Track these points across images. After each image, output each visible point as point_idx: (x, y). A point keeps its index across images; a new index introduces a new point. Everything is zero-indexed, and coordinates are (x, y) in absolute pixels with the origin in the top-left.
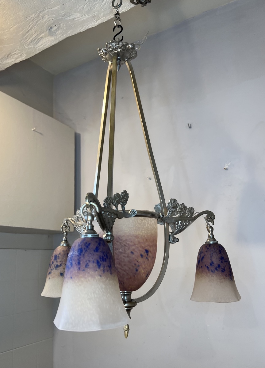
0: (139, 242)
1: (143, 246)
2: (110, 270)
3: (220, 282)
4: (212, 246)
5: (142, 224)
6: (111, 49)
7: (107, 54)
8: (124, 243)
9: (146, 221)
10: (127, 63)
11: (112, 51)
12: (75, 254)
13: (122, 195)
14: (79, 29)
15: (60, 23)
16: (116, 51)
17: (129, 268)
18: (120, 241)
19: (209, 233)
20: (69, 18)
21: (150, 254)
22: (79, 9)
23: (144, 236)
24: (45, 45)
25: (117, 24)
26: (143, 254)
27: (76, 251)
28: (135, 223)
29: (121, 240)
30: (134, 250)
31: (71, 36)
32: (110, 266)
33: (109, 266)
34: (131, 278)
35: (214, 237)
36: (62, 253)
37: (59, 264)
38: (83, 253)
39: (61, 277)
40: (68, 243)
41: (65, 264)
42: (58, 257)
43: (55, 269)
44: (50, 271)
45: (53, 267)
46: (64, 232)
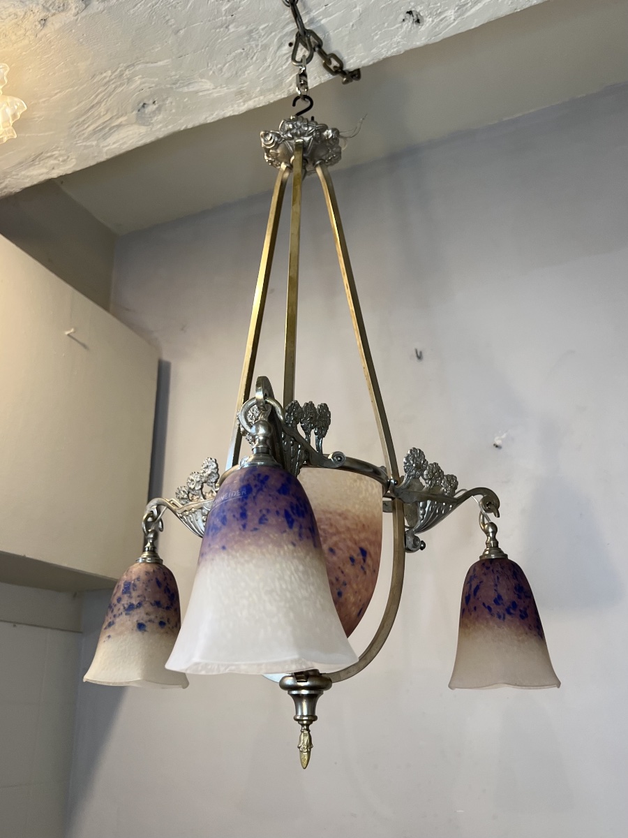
0: (348, 529)
1: (356, 538)
2: (313, 538)
3: (519, 641)
4: (496, 564)
5: (355, 489)
6: (289, 135)
7: (279, 145)
9: (362, 484)
10: (319, 171)
11: (292, 138)
12: (233, 497)
14: (204, 117)
15: (165, 97)
16: (301, 140)
20: (186, 89)
21: (369, 560)
22: (211, 72)
23: (359, 517)
24: (124, 143)
25: (303, 94)
26: (355, 556)
27: (235, 490)
30: (336, 544)
31: (183, 130)
32: (312, 531)
33: (310, 529)
35: (499, 547)
36: (143, 577)
37: (135, 602)
38: (254, 494)
39: (140, 633)
40: (159, 557)
41: (151, 604)
42: (134, 585)
43: (124, 613)
44: (110, 620)
45: (119, 609)
46: (148, 532)
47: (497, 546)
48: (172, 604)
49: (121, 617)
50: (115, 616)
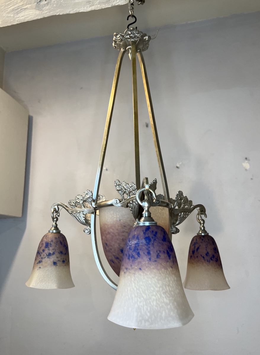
4: (205, 238)
6: (128, 37)
7: (122, 40)
10: (138, 55)
11: (130, 39)
14: (69, 10)
16: (133, 40)
19: (201, 225)
24: (27, 17)
25: (132, 14)
27: (142, 239)
36: (54, 240)
37: (51, 252)
38: (152, 242)
39: (54, 267)
41: (59, 253)
42: (51, 244)
43: (47, 257)
44: (39, 260)
45: (44, 255)
46: (54, 218)
47: (205, 230)
48: (66, 252)
49: (45, 259)
50: (42, 258)
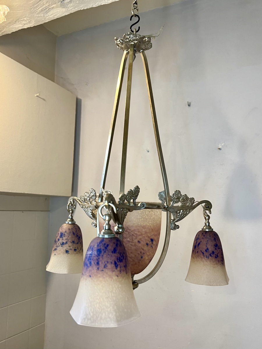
0: (146, 232)
1: (149, 235)
2: (126, 270)
3: (213, 267)
4: (208, 234)
5: (150, 215)
6: (127, 40)
7: (123, 44)
8: (132, 233)
9: (153, 213)
10: (141, 54)
11: (129, 42)
12: (94, 254)
13: (134, 190)
16: (133, 43)
17: (135, 256)
18: (128, 231)
19: (206, 220)
21: (154, 243)
23: (150, 227)
24: (55, 15)
25: (135, 14)
26: (148, 243)
27: (95, 251)
28: (143, 214)
29: (130, 230)
30: (141, 239)
31: (83, 10)
32: (125, 266)
34: (136, 264)
35: (210, 225)
36: (68, 231)
37: (64, 242)
38: (102, 254)
39: (67, 254)
40: (74, 221)
41: (71, 242)
42: (64, 235)
43: (60, 246)
44: (55, 248)
45: (59, 244)
46: (70, 211)
47: (209, 225)
48: (79, 241)
50: (57, 246)
